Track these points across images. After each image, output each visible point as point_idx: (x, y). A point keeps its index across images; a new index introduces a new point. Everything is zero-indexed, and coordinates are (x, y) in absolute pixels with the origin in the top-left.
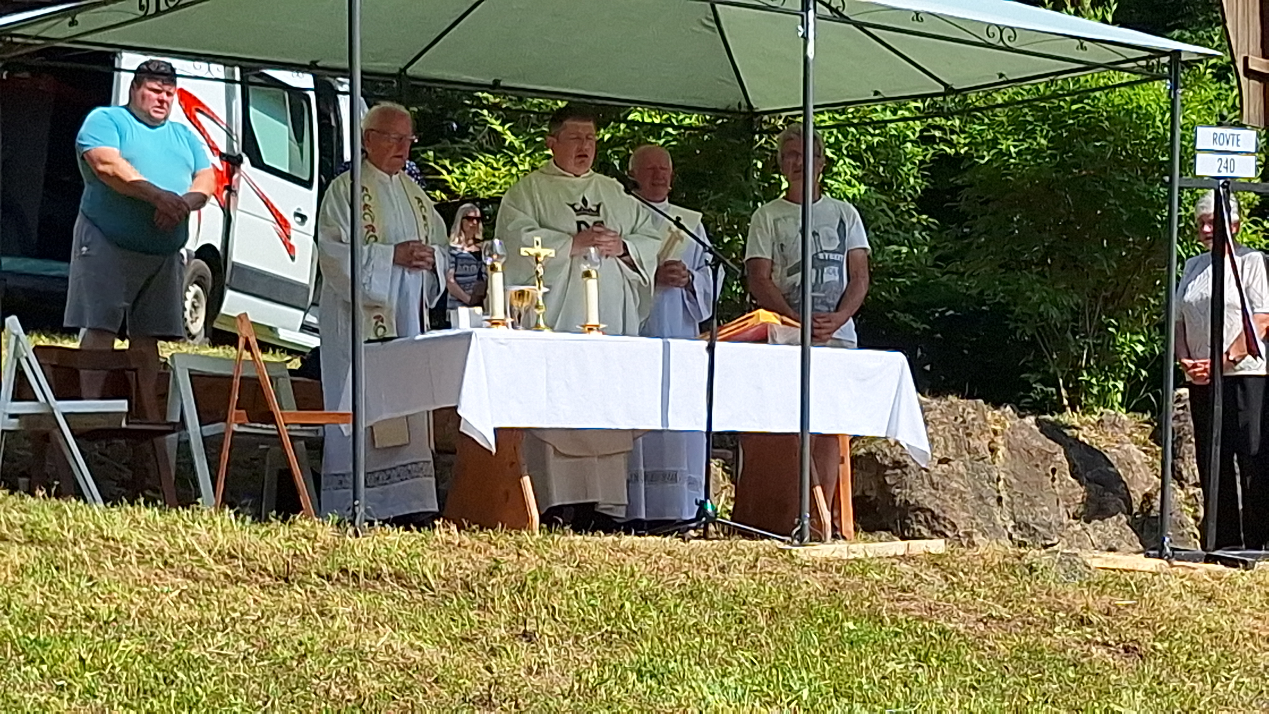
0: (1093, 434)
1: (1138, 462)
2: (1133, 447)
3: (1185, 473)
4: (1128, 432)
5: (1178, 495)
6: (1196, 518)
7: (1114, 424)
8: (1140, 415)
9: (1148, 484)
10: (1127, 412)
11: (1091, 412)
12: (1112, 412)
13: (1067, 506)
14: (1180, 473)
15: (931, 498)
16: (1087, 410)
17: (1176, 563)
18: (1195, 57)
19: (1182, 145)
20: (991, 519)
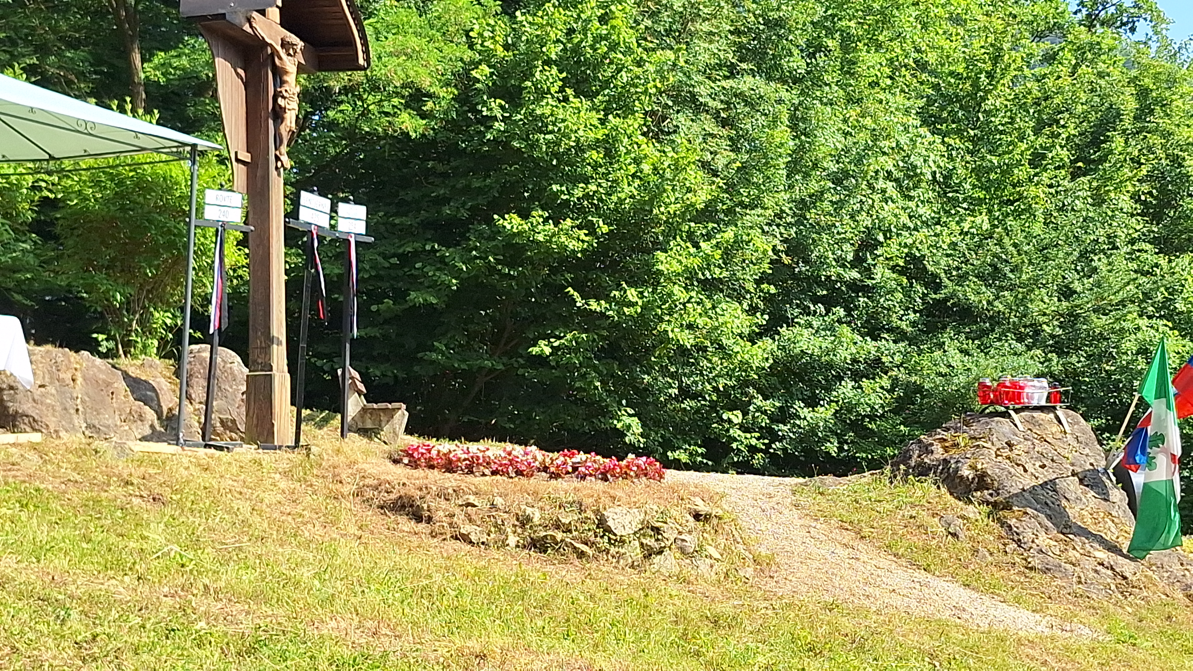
0: (138, 371)
1: (165, 388)
2: (163, 380)
3: (193, 396)
4: (160, 371)
5: (188, 408)
6: (200, 423)
7: (151, 366)
8: (167, 361)
9: (170, 402)
10: (160, 358)
11: (137, 358)
12: (150, 359)
13: (120, 415)
14: (190, 396)
15: (32, 409)
16: (135, 357)
17: (186, 448)
18: (206, 149)
19: (197, 201)
20: (71, 422)
